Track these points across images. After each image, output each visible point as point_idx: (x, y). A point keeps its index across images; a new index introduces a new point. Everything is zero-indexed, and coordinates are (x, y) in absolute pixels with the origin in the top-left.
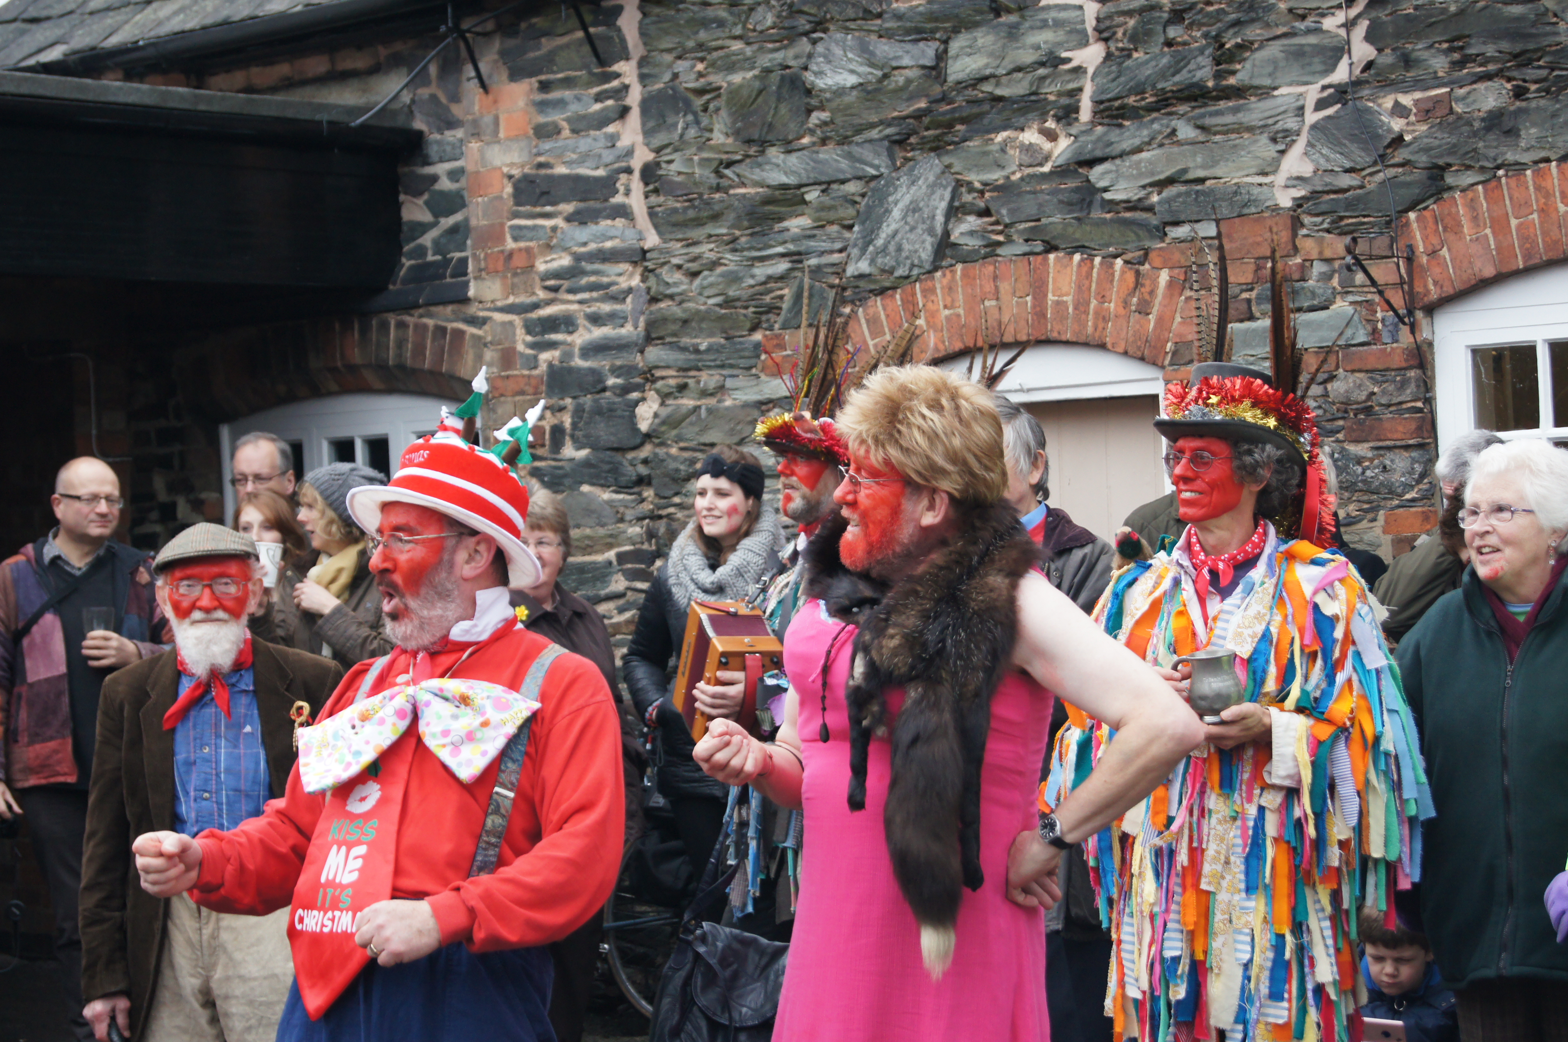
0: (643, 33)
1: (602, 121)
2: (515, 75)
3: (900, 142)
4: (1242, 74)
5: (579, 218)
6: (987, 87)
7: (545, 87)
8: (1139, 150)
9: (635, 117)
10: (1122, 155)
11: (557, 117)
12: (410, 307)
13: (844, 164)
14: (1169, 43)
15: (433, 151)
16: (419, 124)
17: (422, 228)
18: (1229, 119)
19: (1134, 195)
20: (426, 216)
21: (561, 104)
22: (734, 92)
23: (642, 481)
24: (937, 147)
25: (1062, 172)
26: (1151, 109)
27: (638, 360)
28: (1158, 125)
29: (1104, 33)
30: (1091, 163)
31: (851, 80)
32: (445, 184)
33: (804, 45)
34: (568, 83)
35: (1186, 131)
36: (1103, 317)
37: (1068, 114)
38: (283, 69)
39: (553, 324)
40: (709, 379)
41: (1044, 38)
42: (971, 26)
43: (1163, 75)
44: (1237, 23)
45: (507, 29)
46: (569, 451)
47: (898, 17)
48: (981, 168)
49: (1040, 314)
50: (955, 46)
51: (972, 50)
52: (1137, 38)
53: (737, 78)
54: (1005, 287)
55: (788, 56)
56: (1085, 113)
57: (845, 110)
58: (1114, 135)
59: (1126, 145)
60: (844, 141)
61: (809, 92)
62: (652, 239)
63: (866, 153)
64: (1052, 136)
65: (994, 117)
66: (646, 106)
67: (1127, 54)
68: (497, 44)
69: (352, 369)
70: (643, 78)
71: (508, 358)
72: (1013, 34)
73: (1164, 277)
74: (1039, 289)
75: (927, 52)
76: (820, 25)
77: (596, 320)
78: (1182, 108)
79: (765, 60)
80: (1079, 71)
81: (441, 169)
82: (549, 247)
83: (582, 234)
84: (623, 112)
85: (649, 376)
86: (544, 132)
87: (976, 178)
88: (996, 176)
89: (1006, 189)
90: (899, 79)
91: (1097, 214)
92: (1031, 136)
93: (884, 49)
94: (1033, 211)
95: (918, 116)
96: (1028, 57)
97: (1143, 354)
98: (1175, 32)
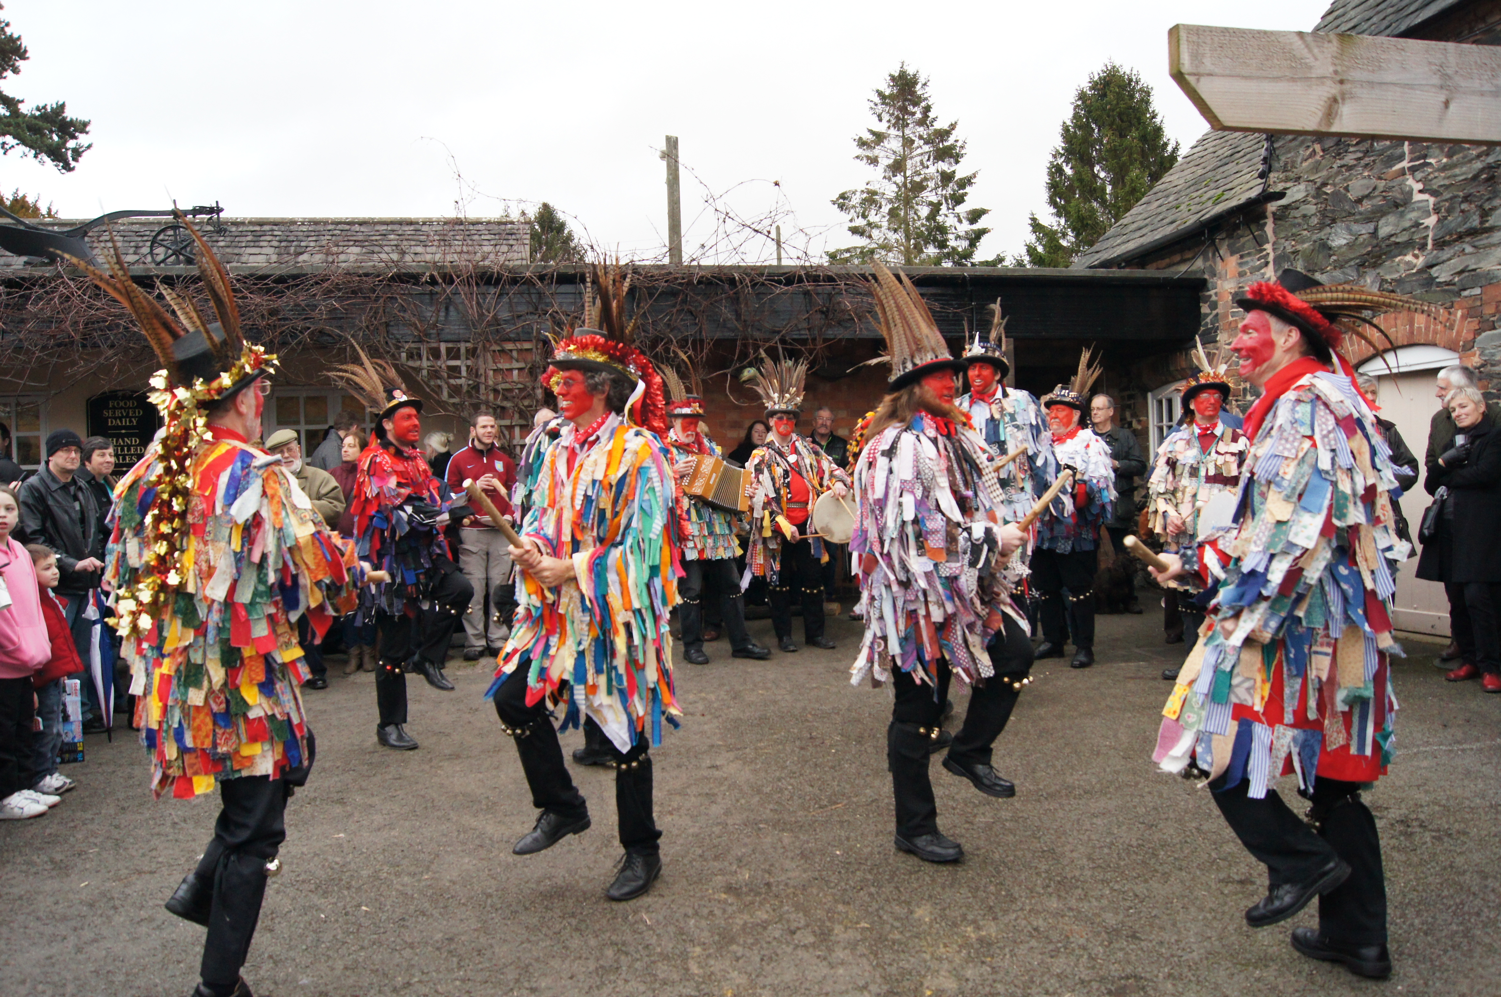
0: (1274, 232)
1: (1260, 268)
2: (1232, 253)
3: (1362, 265)
4: (1491, 221)
6: (1393, 239)
7: (1242, 257)
8: (1450, 259)
9: (1271, 265)
10: (1443, 262)
11: (1246, 268)
13: (1342, 276)
14: (1463, 211)
15: (1210, 285)
16: (1206, 276)
17: (1207, 315)
18: (1485, 242)
19: (1448, 279)
20: (1208, 311)
21: (1247, 263)
22: (1305, 250)
24: (1375, 266)
25: (1420, 271)
26: (1455, 241)
28: (1457, 247)
29: (1437, 210)
30: (1431, 266)
31: (1344, 242)
32: (1214, 298)
33: (1327, 230)
34: (1249, 254)
35: (1469, 249)
36: (1435, 332)
37: (1423, 247)
38: (1167, 261)
41: (1413, 215)
42: (1384, 214)
43: (1459, 226)
44: (1489, 199)
45: (1230, 236)
47: (1360, 213)
48: (1390, 273)
49: (1412, 333)
50: (1381, 223)
51: (1387, 224)
52: (1449, 211)
53: (1306, 246)
54: (1399, 322)
55: (1322, 235)
56: (1430, 246)
57: (1342, 254)
58: (1440, 254)
59: (1445, 258)
60: (1342, 267)
61: (1330, 248)
63: (1348, 271)
64: (1416, 257)
65: (1396, 252)
66: (1275, 260)
67: (1445, 218)
68: (1226, 242)
69: (1183, 369)
70: (1274, 250)
72: (1402, 215)
73: (1459, 313)
74: (1411, 323)
75: (1371, 227)
76: (1334, 221)
78: (1468, 239)
79: (1315, 237)
80: (1427, 227)
81: (1212, 292)
84: (1267, 264)
86: (1241, 274)
87: (1388, 277)
88: (1396, 276)
89: (1399, 281)
90: (1361, 239)
91: (1434, 288)
92: (1409, 258)
93: (1355, 227)
94: (1409, 289)
95: (1368, 254)
96: (1407, 224)
97: (1451, 347)
98: (1464, 206)
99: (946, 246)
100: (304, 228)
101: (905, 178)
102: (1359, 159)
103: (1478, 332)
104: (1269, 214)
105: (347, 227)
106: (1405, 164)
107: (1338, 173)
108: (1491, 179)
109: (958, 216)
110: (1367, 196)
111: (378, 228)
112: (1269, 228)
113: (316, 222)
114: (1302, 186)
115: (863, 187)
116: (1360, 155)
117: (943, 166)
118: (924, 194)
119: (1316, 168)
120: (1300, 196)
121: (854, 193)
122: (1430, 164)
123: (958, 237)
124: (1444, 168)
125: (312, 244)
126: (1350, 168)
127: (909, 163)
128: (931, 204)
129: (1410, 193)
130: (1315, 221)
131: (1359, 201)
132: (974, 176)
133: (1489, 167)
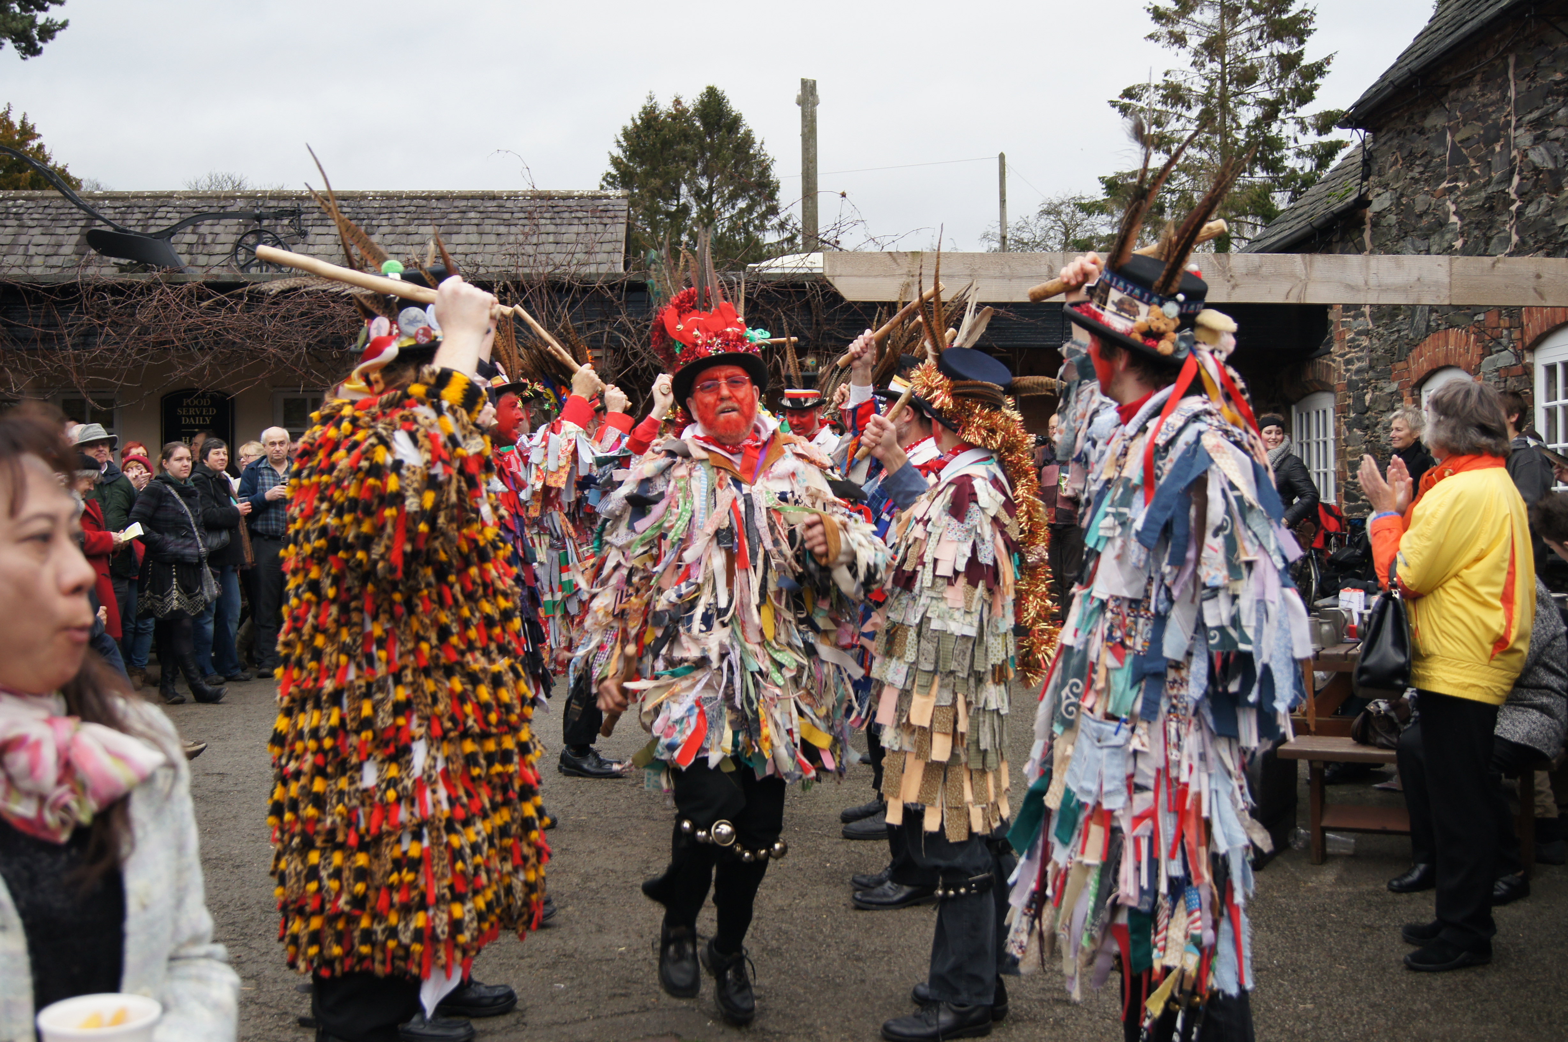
5: (1355, 317)
12: (1320, 356)
14: (1475, 237)
23: (1367, 427)
27: (1366, 376)
36: (1460, 355)
39: (1349, 362)
40: (1381, 384)
41: (1449, 237)
46: (1352, 415)
47: (1421, 229)
49: (1448, 354)
52: (1468, 236)
54: (1440, 343)
62: (1371, 326)
67: (1466, 242)
71: (1340, 376)
72: (1442, 237)
73: (1472, 337)
74: (1447, 343)
77: (1359, 359)
80: (1456, 250)
82: (1350, 330)
83: (1355, 324)
85: (1368, 382)
97: (1468, 372)
98: (1476, 233)
99: (1284, 168)
100: (376, 204)
101: (1224, 66)
102: (1421, 173)
103: (1482, 357)
104: (1367, 220)
105: (423, 203)
106: (1445, 185)
107: (1410, 185)
108: (1491, 208)
109: (1301, 122)
110: (1425, 213)
111: (456, 203)
112: (1367, 235)
113: (388, 197)
114: (1388, 195)
115: (1159, 80)
116: (1421, 169)
117: (1280, 48)
118: (1252, 89)
119: (1397, 178)
120: (1387, 204)
121: (1146, 88)
122: (1457, 187)
123: (1300, 154)
124: (1467, 193)
125: (385, 223)
126: (1416, 181)
127: (1230, 42)
128: (1262, 103)
129: (1447, 214)
130: (1394, 232)
131: (1420, 216)
132: (1327, 61)
133: (1489, 198)
